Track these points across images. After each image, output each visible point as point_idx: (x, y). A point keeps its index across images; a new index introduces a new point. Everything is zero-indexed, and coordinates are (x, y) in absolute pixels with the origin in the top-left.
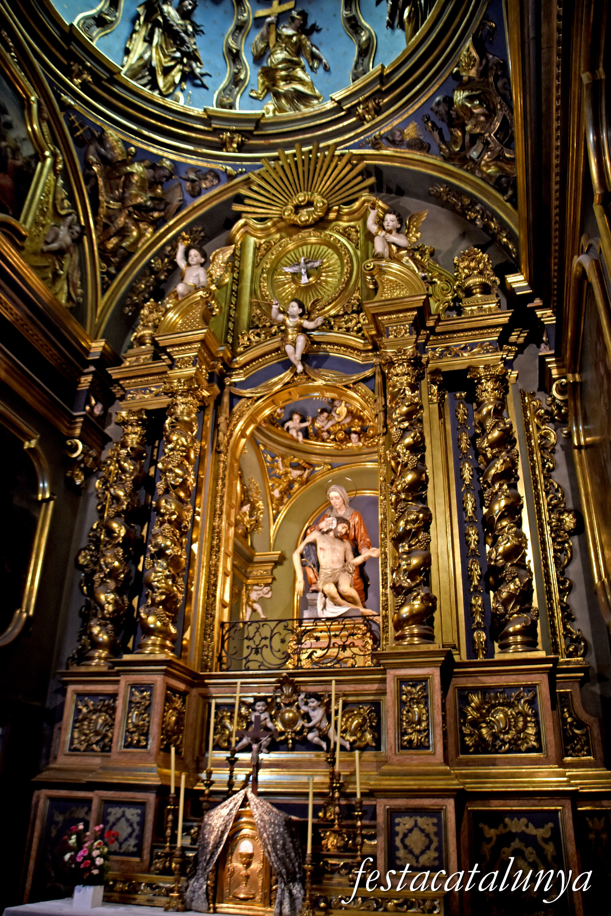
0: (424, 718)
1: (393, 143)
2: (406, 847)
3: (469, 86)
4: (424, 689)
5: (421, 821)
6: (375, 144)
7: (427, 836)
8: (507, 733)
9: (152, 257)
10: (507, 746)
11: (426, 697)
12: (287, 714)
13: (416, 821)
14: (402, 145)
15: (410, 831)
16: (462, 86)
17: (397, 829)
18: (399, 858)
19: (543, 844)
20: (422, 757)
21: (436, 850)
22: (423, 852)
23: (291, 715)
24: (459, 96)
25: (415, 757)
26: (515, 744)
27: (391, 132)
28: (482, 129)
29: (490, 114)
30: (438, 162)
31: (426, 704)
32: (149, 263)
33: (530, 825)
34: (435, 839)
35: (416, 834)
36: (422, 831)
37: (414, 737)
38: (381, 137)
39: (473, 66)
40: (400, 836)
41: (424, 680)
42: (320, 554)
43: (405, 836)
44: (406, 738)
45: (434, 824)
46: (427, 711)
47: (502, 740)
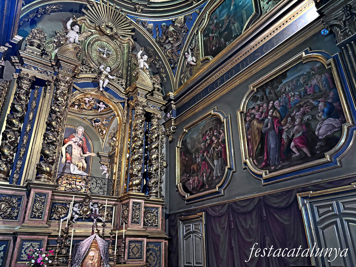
0: (139, 215)
1: (143, 26)
2: (132, 252)
3: (175, 27)
4: (139, 206)
5: (137, 244)
6: (138, 22)
7: (138, 249)
8: (150, 221)
9: (40, 7)
10: (150, 224)
11: (140, 208)
12: (85, 209)
13: (136, 244)
14: (146, 28)
15: (134, 247)
16: (173, 26)
17: (131, 247)
18: (130, 256)
19: (157, 252)
20: (138, 226)
21: (140, 253)
22: (137, 254)
23: (86, 209)
24: (171, 29)
25: (136, 226)
26: (152, 224)
27: (145, 22)
28: (173, 42)
29: (178, 39)
30: (154, 40)
31: (140, 211)
32: (38, 8)
33: (155, 246)
34: (140, 250)
35: (136, 248)
36: (137, 247)
37: (136, 220)
38: (141, 21)
39: (180, 24)
40: (131, 249)
41: (139, 203)
42: (73, 150)
43: (133, 249)
44: (134, 220)
45: (140, 245)
46: (140, 212)
47: (149, 223)
